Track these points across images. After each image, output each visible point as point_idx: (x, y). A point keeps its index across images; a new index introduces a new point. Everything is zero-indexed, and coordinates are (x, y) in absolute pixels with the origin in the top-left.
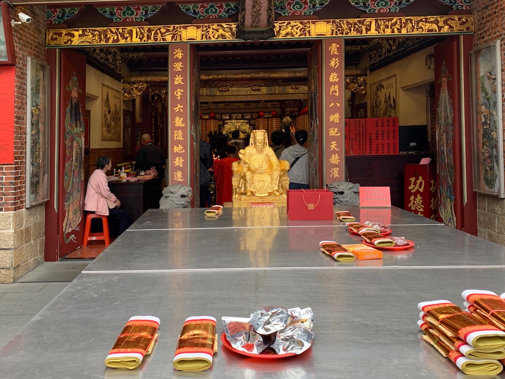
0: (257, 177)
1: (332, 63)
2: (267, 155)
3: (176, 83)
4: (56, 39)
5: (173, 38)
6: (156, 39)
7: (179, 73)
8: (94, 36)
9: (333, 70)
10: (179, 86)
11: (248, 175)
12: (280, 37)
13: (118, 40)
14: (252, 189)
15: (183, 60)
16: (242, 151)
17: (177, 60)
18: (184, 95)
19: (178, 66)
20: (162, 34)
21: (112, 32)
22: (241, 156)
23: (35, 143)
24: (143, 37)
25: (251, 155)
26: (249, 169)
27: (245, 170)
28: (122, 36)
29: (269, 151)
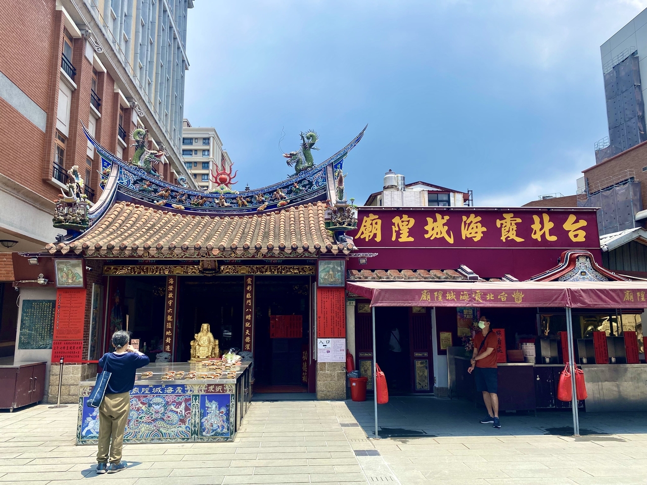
0: (201, 348)
1: (248, 289)
2: (209, 337)
3: (169, 297)
4: (108, 271)
5: (169, 272)
6: (160, 273)
7: (171, 291)
8: (128, 270)
9: (248, 292)
10: (171, 299)
11: (197, 347)
12: (223, 274)
13: (140, 273)
14: (198, 355)
15: (174, 285)
16: (196, 335)
17: (171, 284)
18: (173, 304)
19: (171, 288)
20: (163, 270)
21: (137, 268)
22: (195, 337)
23: (94, 328)
24: (153, 272)
25: (201, 337)
26: (198, 344)
27: (197, 344)
28: (143, 270)
29: (210, 335)
